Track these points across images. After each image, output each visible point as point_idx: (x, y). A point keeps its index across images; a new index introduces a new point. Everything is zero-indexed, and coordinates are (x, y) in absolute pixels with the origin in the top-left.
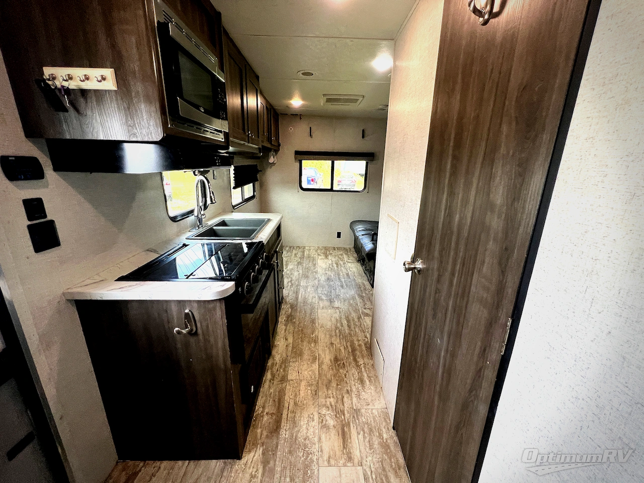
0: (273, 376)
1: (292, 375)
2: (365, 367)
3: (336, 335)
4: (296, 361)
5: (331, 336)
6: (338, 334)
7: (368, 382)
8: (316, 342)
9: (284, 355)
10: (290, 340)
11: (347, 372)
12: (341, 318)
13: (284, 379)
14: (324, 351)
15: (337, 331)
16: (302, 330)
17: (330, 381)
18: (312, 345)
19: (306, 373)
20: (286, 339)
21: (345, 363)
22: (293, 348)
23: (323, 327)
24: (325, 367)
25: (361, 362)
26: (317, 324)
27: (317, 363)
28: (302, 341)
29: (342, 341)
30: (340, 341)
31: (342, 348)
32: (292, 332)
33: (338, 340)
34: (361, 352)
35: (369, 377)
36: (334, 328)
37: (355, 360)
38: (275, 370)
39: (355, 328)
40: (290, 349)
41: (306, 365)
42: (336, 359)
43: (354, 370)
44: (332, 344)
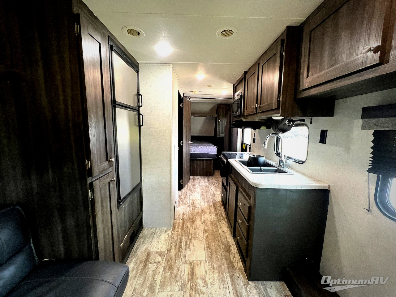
0: (221, 215)
1: (214, 216)
2: (180, 219)
3: (192, 234)
4: (213, 221)
5: (195, 234)
6: (190, 235)
7: (181, 214)
8: (205, 230)
9: (221, 223)
10: (220, 231)
11: (189, 217)
12: (186, 249)
13: (217, 215)
14: (200, 225)
15: (190, 237)
16: (215, 238)
17: (197, 214)
18: (206, 228)
19: (208, 216)
20: (223, 231)
21: (189, 220)
22: (217, 226)
23: (200, 240)
24: (199, 219)
25: (181, 221)
26: (205, 243)
27: (203, 220)
28: (213, 230)
29: (188, 231)
30: (189, 231)
31: (189, 226)
32: (221, 236)
33: (191, 231)
34: (178, 226)
35: (180, 215)
36: (193, 240)
37: (183, 221)
38: (222, 218)
39: (177, 240)
40: (219, 226)
41: (208, 219)
42: (193, 222)
43: (185, 217)
44: (195, 229)
